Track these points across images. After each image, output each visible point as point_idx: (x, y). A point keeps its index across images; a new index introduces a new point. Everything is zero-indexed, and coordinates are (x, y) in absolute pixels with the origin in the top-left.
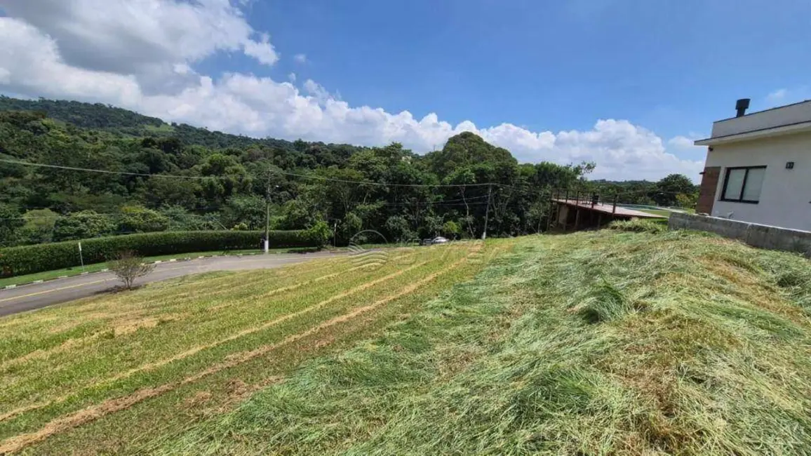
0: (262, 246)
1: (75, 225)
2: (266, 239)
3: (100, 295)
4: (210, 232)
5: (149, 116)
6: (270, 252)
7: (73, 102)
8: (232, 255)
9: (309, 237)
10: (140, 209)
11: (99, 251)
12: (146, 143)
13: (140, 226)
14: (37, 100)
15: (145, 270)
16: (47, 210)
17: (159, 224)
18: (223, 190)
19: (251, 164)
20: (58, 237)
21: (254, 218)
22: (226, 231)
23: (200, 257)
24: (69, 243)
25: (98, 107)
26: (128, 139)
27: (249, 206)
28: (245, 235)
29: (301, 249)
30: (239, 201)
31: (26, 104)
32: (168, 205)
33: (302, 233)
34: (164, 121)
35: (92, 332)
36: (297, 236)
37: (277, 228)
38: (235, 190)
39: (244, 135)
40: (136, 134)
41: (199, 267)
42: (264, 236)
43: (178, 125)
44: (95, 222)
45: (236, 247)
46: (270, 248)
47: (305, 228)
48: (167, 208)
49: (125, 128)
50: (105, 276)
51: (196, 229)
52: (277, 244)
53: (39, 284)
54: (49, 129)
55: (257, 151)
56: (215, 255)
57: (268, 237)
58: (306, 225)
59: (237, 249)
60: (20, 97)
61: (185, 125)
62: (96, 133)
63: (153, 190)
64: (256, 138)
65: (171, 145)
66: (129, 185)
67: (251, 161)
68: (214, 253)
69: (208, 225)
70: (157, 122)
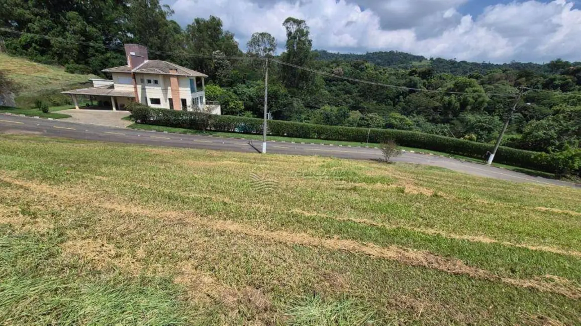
0: (487, 158)
1: (367, 121)
2: (492, 153)
3: (372, 161)
4: (443, 137)
5: (417, 55)
6: (492, 165)
7: (380, 52)
8: (455, 158)
9: (548, 162)
10: (398, 115)
11: (376, 136)
12: (411, 74)
13: (397, 126)
14: (365, 53)
15: (398, 153)
16: (358, 111)
17: (408, 126)
18: (459, 107)
19: (489, 86)
20: (359, 125)
21: (481, 133)
22: (455, 139)
23: (431, 154)
24: (363, 129)
25: (391, 53)
26: (402, 71)
27: (480, 122)
28: (473, 145)
29: (530, 170)
30: (471, 117)
31: (360, 56)
32: (415, 115)
33: (541, 156)
34: (426, 57)
35: (389, 183)
36: (533, 157)
37: (508, 145)
38: (469, 107)
39: (487, 62)
40: (406, 68)
41: (429, 161)
42: (492, 150)
43: (434, 59)
44: (376, 120)
45: (460, 153)
46: (493, 161)
47: (548, 152)
48: (414, 117)
49: (401, 65)
50: (376, 151)
51: (433, 133)
52: (502, 159)
53: (350, 147)
54: (367, 68)
55: (498, 74)
56: (442, 155)
57: (495, 151)
58: (550, 148)
59: (461, 155)
60: (359, 53)
61: (439, 58)
62: (387, 69)
63: (409, 104)
64: (499, 64)
65: (426, 74)
66: (394, 100)
67: (489, 84)
68: (441, 153)
69: (443, 132)
70: (420, 59)
